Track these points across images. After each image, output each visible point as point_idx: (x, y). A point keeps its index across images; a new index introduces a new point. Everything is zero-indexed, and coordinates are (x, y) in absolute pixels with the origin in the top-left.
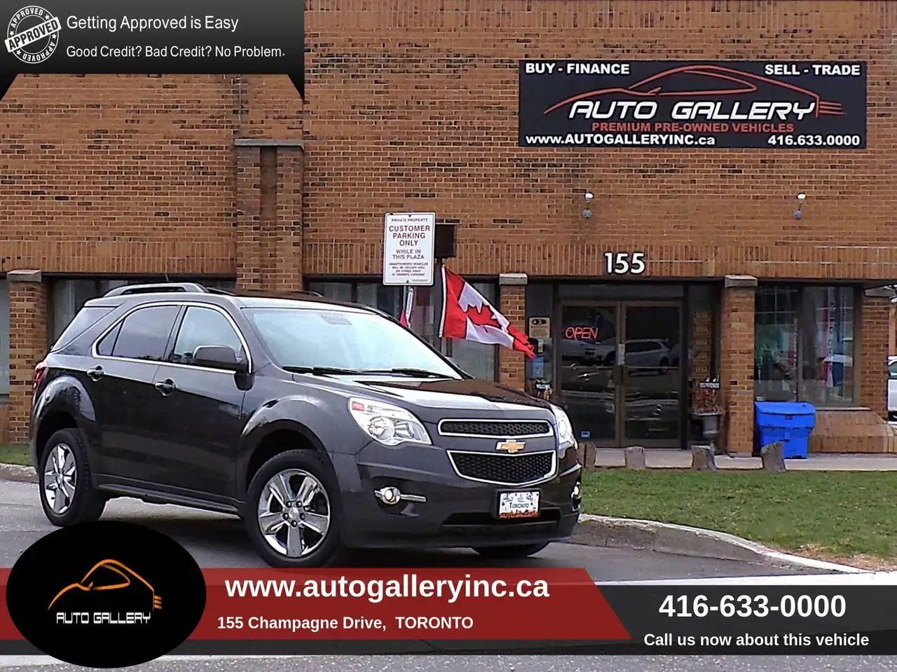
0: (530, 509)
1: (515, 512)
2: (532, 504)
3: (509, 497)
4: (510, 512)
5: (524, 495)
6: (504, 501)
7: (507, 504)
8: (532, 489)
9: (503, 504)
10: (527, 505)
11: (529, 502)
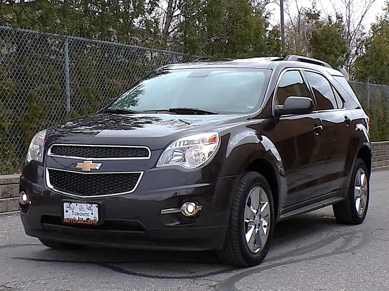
0: (92, 218)
1: (77, 219)
2: (92, 214)
3: (71, 206)
4: (73, 218)
5: (85, 206)
6: (68, 209)
7: (70, 211)
8: (91, 202)
9: (67, 212)
10: (87, 214)
11: (90, 212)
